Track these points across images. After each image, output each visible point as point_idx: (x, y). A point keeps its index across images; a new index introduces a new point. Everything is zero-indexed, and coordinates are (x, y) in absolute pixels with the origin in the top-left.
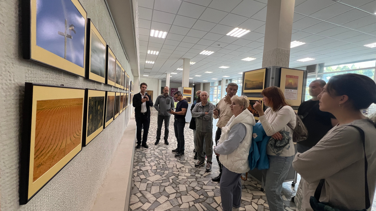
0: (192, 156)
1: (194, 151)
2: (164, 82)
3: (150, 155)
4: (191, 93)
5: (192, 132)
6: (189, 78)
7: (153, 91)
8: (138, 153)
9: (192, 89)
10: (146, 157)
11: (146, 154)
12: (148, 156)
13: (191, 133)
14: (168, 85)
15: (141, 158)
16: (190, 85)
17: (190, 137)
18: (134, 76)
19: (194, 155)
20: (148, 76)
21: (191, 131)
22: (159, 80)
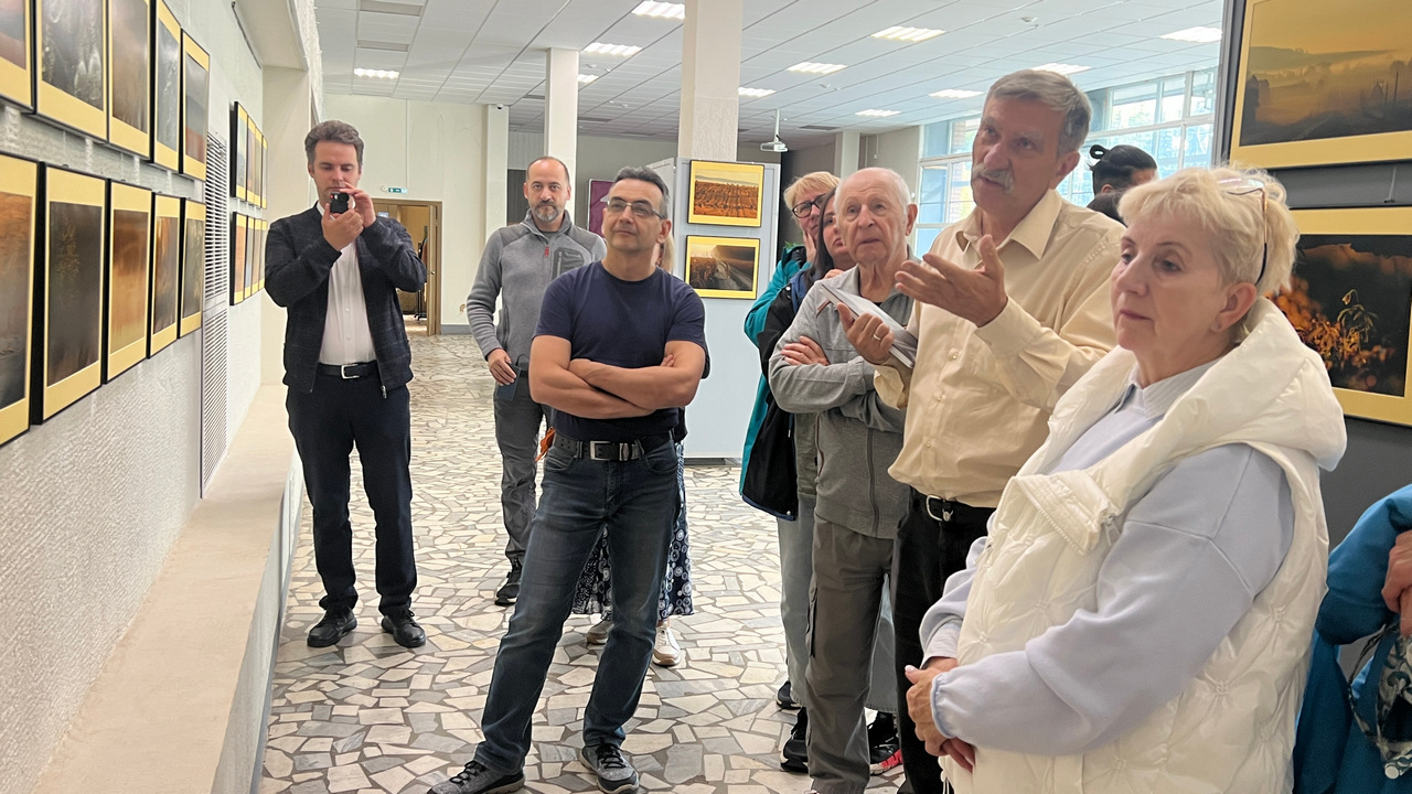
0: (769, 744)
1: (785, 704)
2: (529, 125)
3: (403, 735)
4: (754, 207)
5: (763, 535)
6: (742, 91)
7: (437, 206)
8: (300, 723)
9: (762, 178)
10: (370, 752)
11: (368, 728)
12: (388, 750)
13: (759, 546)
14: (562, 146)
15: (324, 761)
16: (751, 147)
17: (749, 582)
18: (269, 71)
19: (787, 736)
20: (393, 75)
21: (754, 526)
22: (490, 109)
